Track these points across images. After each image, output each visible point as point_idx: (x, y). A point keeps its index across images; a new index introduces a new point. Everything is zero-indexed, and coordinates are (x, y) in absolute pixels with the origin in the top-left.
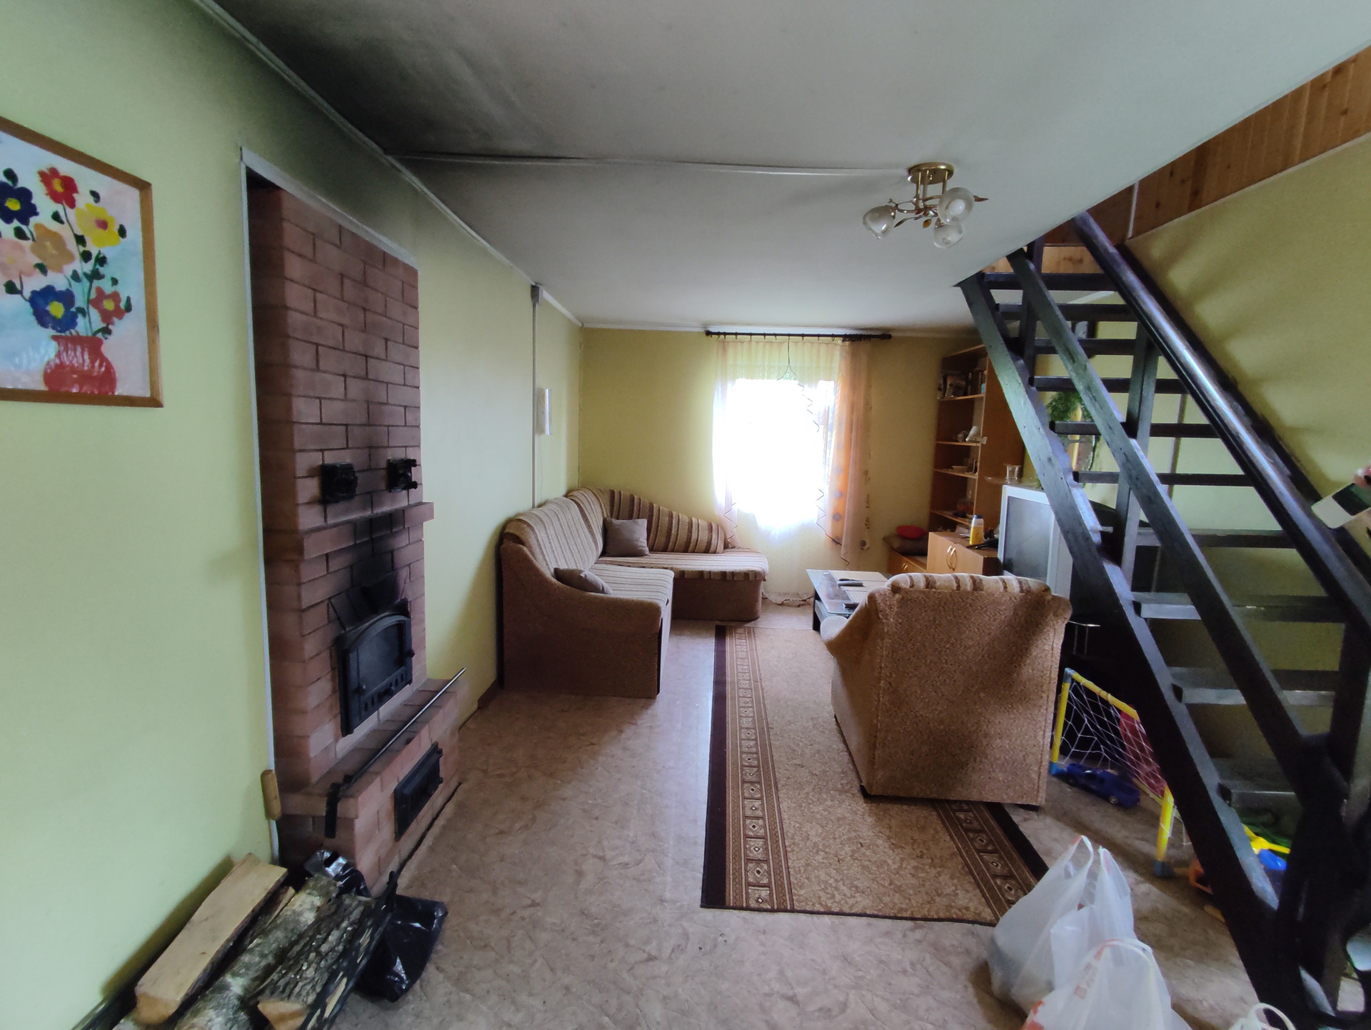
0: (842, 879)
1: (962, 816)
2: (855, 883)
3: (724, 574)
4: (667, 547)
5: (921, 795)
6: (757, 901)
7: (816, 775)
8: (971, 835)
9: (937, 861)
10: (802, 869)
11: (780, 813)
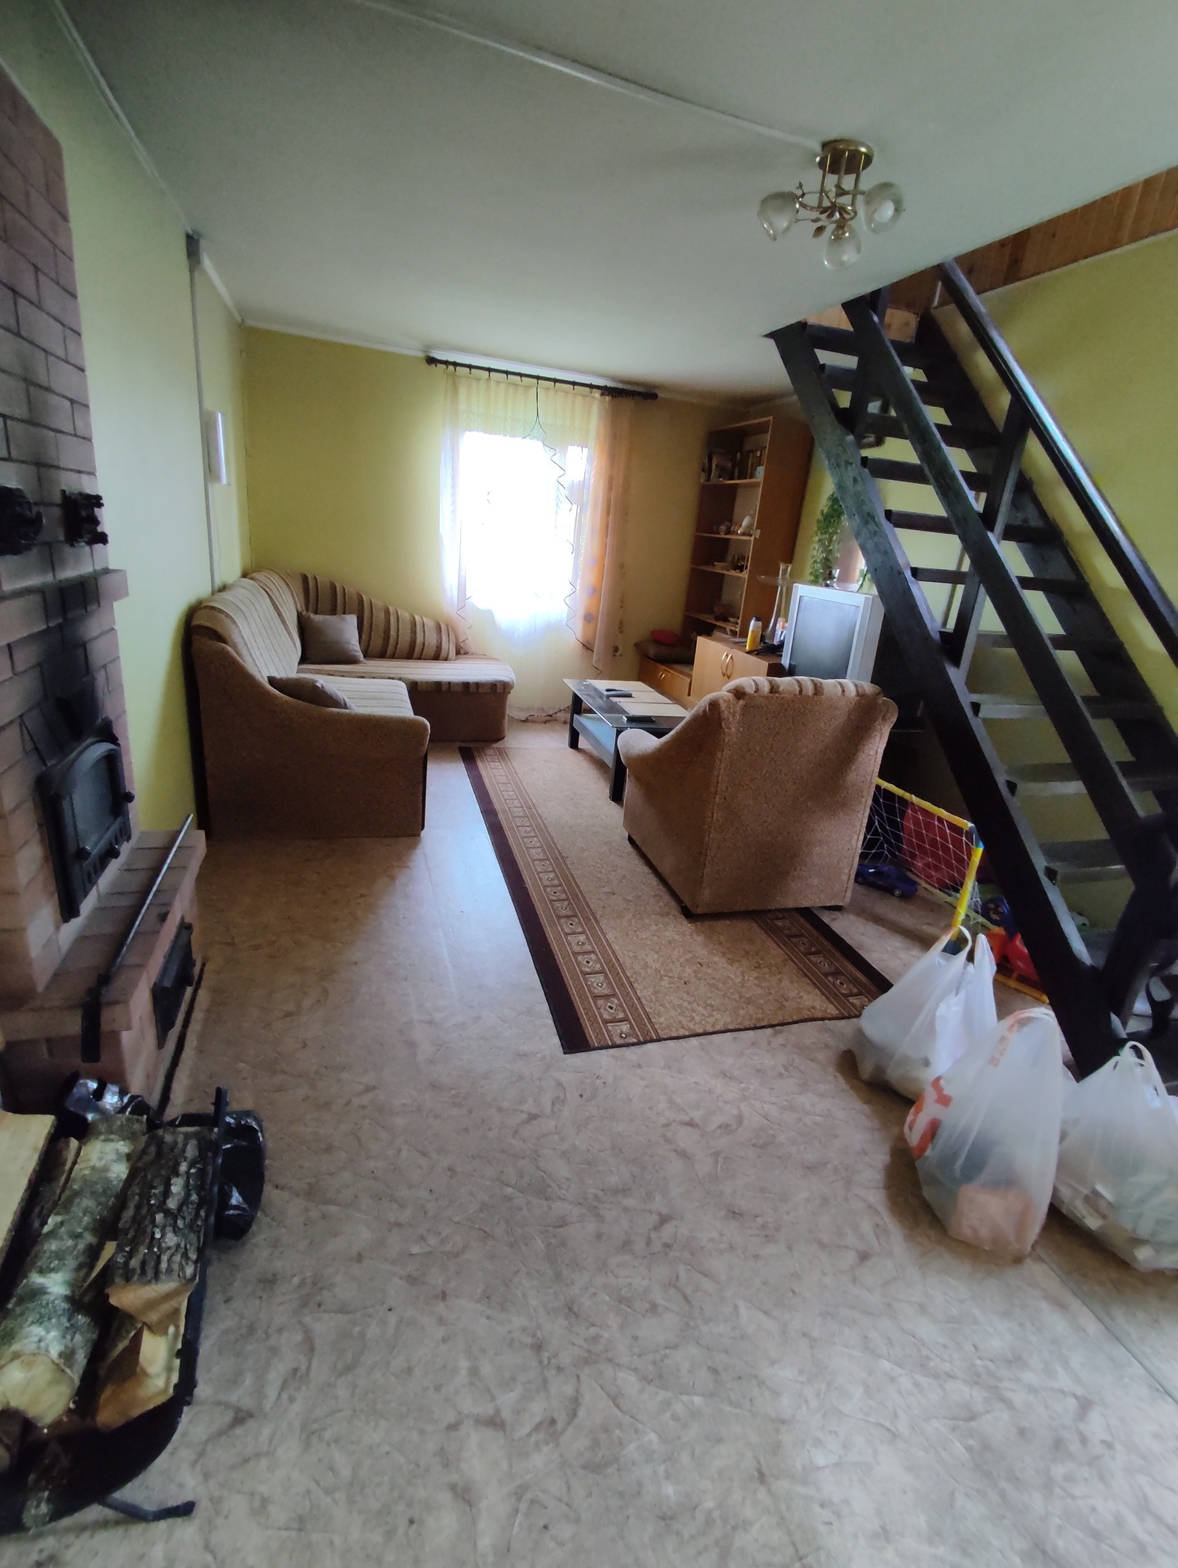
0: (695, 1001)
1: (779, 923)
2: (708, 1002)
3: (466, 685)
4: (386, 651)
5: (743, 908)
6: (621, 1037)
7: (631, 901)
8: (794, 940)
9: (774, 968)
10: (653, 997)
11: (610, 945)
